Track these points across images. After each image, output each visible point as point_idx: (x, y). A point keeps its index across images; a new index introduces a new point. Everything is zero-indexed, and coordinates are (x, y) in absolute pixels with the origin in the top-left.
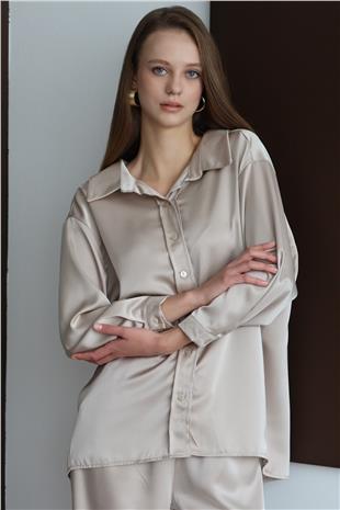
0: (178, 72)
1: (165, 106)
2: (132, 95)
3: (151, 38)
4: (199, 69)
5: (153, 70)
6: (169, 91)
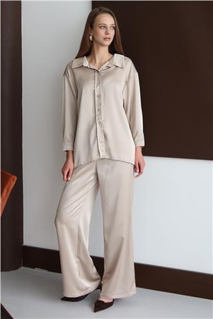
0: (109, 27)
1: (105, 39)
3: (98, 17)
5: (101, 27)
6: (107, 33)
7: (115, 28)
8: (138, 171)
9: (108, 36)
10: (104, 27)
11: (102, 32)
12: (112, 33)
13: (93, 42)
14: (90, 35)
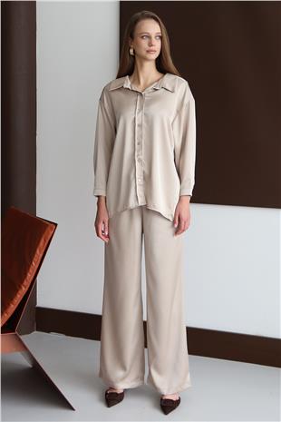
0: (153, 37)
1: (148, 51)
2: (131, 51)
4: (160, 34)
5: (143, 37)
6: (150, 45)
7: (161, 38)
10: (147, 37)
13: (134, 57)
14: (130, 48)
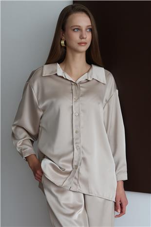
0: (84, 29)
1: (80, 44)
3: (70, 17)
4: (91, 27)
5: (74, 30)
6: (81, 37)
7: (91, 30)
8: (119, 211)
9: (83, 40)
10: (78, 29)
11: (76, 36)
12: (88, 37)
13: (65, 48)
14: (61, 40)
